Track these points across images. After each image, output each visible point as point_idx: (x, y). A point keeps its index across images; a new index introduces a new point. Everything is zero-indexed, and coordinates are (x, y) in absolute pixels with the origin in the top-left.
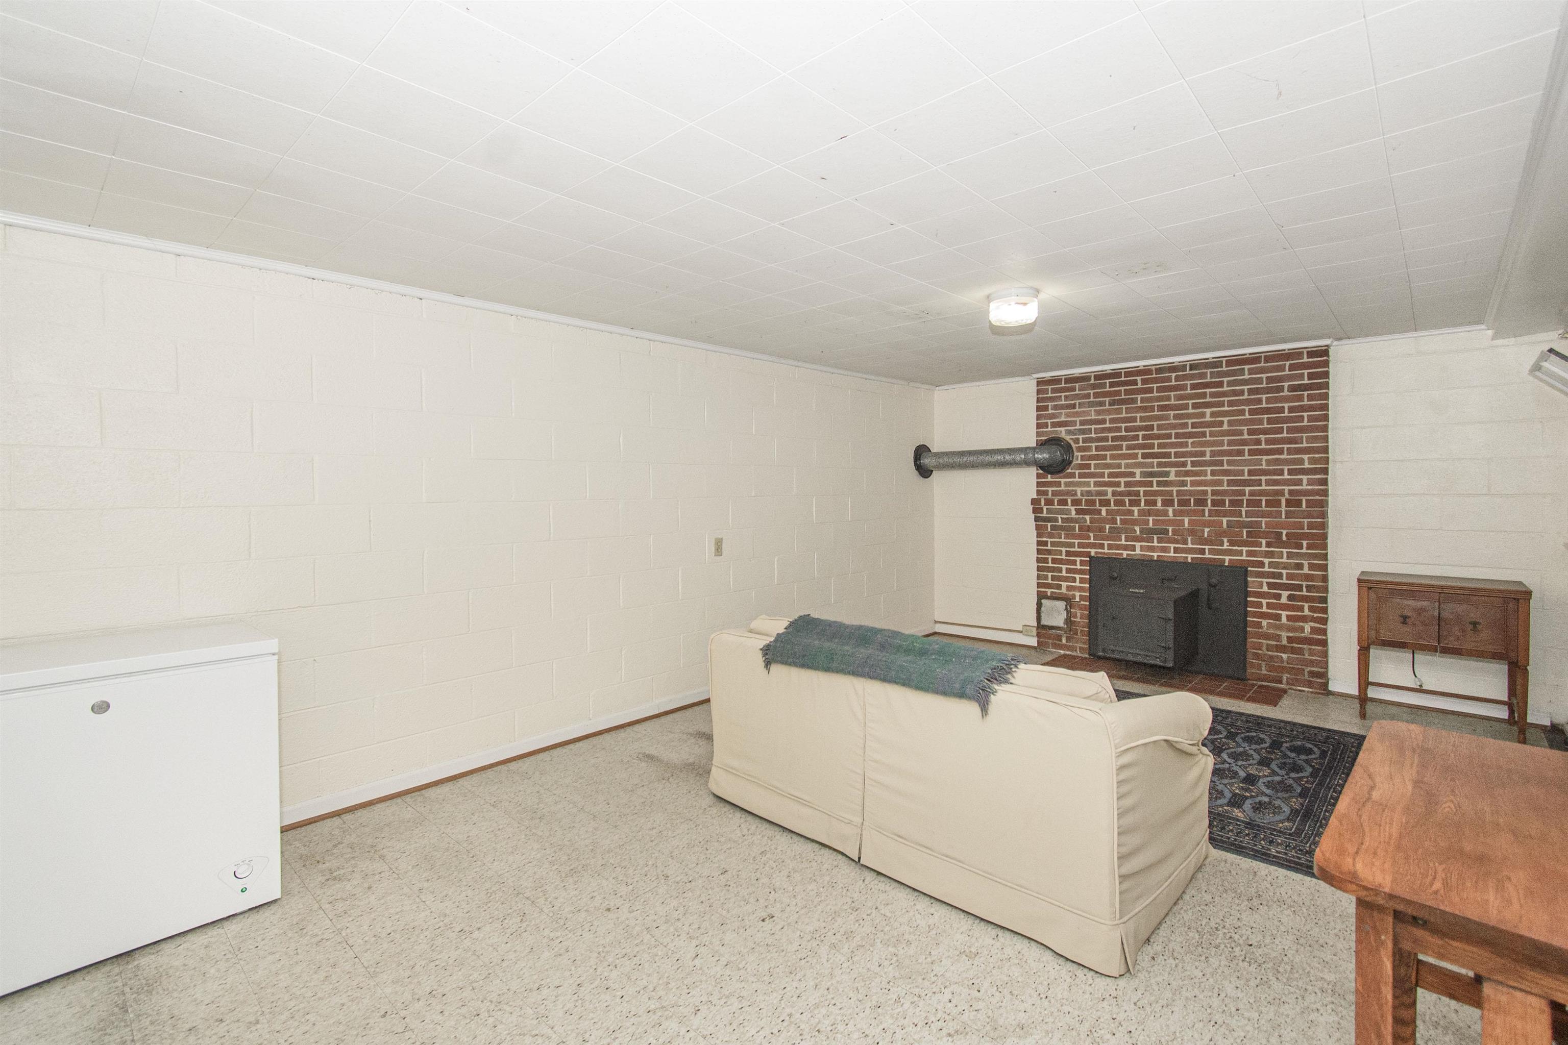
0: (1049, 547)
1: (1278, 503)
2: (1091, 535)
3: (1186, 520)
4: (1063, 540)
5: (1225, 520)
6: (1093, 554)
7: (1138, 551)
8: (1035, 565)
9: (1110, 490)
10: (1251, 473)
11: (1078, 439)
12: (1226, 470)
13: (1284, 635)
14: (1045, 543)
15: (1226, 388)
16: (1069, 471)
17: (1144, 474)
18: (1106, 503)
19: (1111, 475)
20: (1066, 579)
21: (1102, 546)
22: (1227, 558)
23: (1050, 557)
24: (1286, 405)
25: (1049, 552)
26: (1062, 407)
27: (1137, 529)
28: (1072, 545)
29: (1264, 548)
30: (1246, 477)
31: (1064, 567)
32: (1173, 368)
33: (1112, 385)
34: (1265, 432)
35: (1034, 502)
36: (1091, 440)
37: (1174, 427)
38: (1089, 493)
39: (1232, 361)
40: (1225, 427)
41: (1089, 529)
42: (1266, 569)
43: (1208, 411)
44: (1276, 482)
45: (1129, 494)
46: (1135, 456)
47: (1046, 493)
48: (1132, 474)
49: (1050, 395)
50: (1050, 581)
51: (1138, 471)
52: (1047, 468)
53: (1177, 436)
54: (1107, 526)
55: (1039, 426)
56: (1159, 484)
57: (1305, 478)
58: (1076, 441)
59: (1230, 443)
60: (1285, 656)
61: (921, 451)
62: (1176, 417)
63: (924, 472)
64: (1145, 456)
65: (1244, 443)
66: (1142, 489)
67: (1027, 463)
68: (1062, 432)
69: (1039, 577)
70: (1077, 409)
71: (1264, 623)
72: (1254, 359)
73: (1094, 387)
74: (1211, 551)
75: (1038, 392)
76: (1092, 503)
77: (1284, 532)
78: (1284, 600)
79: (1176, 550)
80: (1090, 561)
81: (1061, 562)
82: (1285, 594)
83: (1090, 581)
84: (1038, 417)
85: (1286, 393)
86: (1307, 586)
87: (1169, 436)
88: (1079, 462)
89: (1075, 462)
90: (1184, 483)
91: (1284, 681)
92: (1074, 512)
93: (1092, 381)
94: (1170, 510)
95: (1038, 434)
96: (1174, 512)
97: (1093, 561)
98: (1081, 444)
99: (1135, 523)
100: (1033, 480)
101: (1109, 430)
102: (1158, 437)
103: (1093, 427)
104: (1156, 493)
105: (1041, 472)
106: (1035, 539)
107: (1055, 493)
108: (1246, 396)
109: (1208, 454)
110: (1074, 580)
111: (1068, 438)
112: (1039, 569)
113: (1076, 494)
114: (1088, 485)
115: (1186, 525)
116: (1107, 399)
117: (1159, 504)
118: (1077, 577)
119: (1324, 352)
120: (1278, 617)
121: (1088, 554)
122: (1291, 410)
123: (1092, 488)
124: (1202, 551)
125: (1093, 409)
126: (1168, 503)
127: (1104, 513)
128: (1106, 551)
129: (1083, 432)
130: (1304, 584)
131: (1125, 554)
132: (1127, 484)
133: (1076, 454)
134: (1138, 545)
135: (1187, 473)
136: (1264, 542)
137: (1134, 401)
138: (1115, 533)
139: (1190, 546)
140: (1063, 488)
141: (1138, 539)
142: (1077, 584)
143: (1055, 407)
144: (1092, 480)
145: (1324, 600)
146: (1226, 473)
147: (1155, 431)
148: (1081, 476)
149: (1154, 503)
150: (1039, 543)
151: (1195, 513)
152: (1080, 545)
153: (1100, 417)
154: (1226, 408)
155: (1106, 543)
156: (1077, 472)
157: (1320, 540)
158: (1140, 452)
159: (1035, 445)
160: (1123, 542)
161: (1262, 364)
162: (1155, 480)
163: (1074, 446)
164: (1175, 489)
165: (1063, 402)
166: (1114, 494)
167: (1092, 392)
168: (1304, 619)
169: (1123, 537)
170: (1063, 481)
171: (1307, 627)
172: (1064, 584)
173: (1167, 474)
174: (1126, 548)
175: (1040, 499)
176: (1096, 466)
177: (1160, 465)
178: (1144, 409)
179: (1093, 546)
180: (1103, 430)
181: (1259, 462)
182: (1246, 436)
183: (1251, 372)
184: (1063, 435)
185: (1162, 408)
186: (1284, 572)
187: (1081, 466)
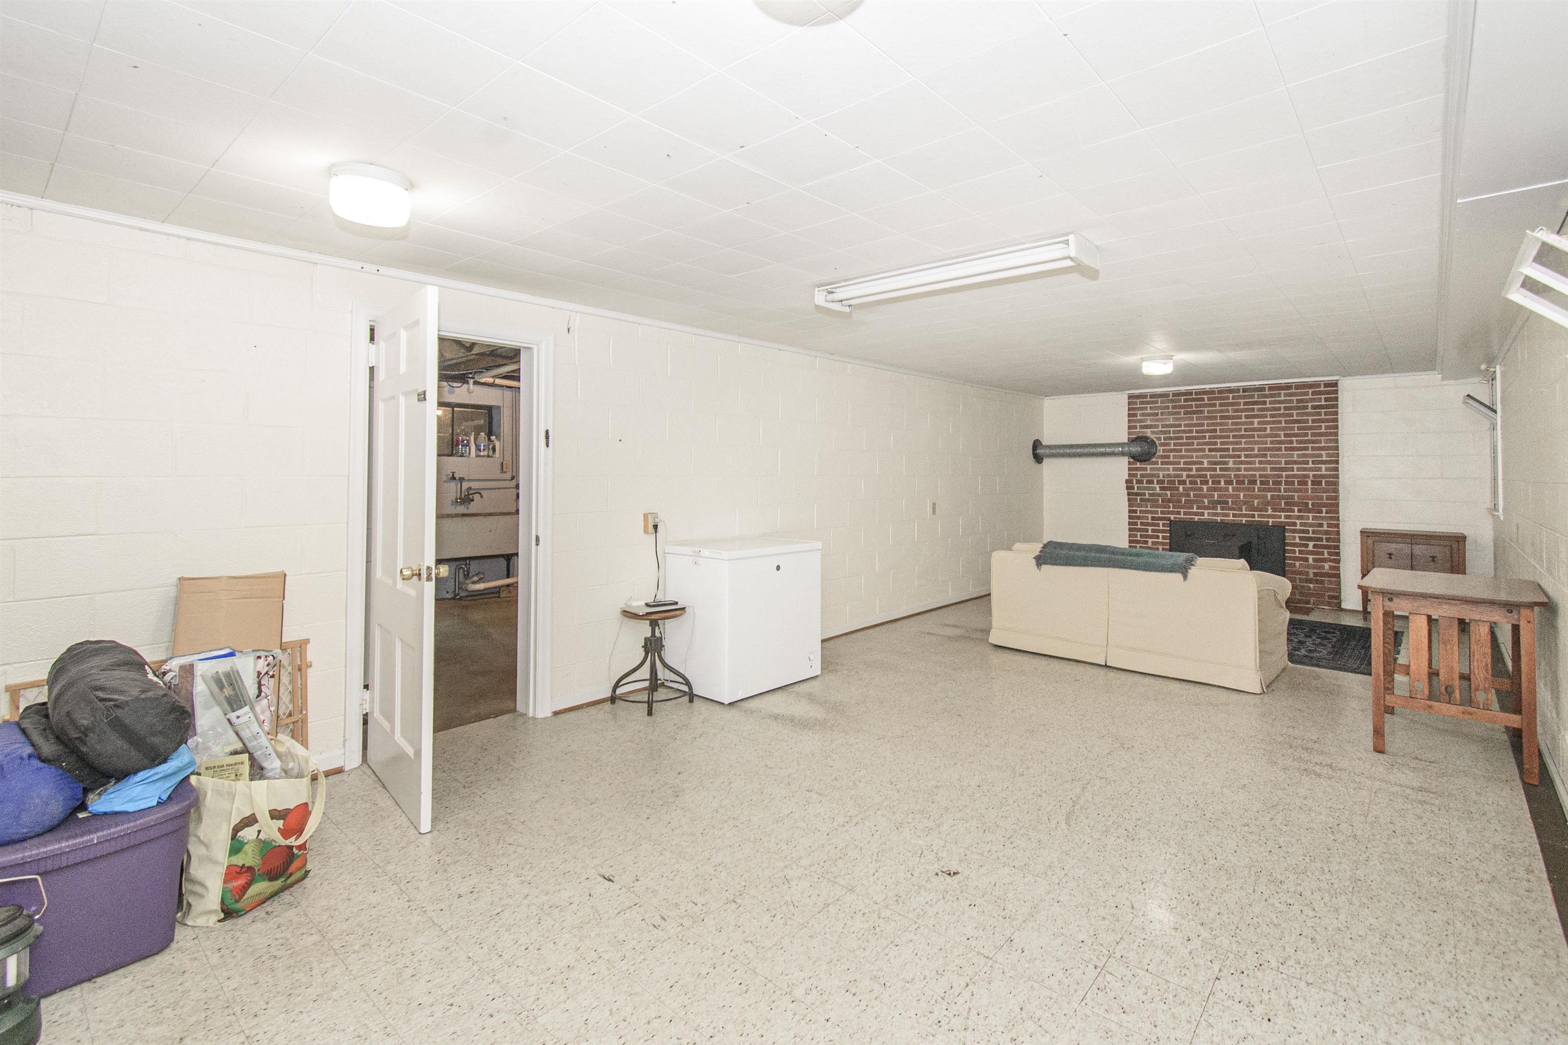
0: (1138, 514)
1: (1306, 483)
2: (1171, 505)
3: (1242, 495)
4: (1149, 509)
5: (1269, 494)
6: (1172, 519)
7: (1206, 516)
8: (1127, 527)
9: (1185, 473)
10: (1286, 463)
11: (1160, 438)
12: (1269, 461)
13: (1311, 571)
14: (1135, 512)
15: (1268, 406)
16: (1154, 460)
17: (1209, 463)
18: (1183, 482)
19: (1185, 463)
20: (1152, 537)
21: (1179, 513)
22: (1271, 520)
23: (1139, 521)
24: (1310, 418)
25: (1138, 518)
26: (1149, 415)
27: (1206, 501)
28: (1156, 512)
29: (1296, 513)
30: (1283, 465)
31: (1150, 528)
32: (1231, 391)
33: (1186, 400)
34: (1296, 435)
35: (1127, 481)
36: (1170, 438)
37: (1232, 431)
38: (1169, 476)
39: (1271, 388)
40: (1268, 432)
41: (1169, 501)
42: (1298, 527)
43: (1256, 420)
44: (1305, 469)
45: (1199, 476)
46: (1203, 450)
47: (1135, 475)
48: (1202, 463)
49: (1138, 406)
50: (1139, 538)
51: (1205, 461)
52: (1136, 458)
53: (1234, 437)
54: (1183, 499)
55: (1129, 428)
56: (1221, 469)
57: (1323, 466)
58: (1159, 439)
59: (1272, 442)
60: (1311, 586)
61: (1037, 444)
62: (1233, 424)
63: (1038, 459)
64: (1210, 450)
65: (1281, 442)
66: (1208, 473)
67: (1123, 454)
68: (1148, 432)
69: (1130, 536)
70: (1160, 417)
71: (1297, 564)
72: (1288, 387)
73: (1172, 401)
74: (1259, 516)
75: (1129, 404)
76: (1173, 482)
77: (1310, 502)
78: (1311, 548)
79: (1234, 515)
80: (1170, 523)
81: (1148, 524)
82: (1311, 544)
83: (1170, 538)
84: (1129, 421)
85: (1310, 410)
86: (1326, 539)
87: (1228, 437)
88: (1161, 453)
89: (1158, 454)
90: (1239, 470)
91: (1312, 603)
92: (1158, 489)
93: (1171, 397)
94: (1230, 487)
95: (1129, 434)
96: (1234, 489)
97: (1172, 523)
98: (1163, 441)
99: (1205, 496)
100: (1126, 466)
101: (1184, 432)
102: (1221, 437)
103: (1172, 429)
104: (1218, 476)
105: (1131, 460)
106: (1127, 509)
107: (1142, 476)
108: (1282, 411)
109: (1256, 450)
110: (1158, 537)
111: (1152, 437)
112: (1130, 530)
113: (1159, 477)
114: (1168, 469)
115: (1242, 498)
116: (1182, 410)
117: (1222, 483)
118: (1160, 535)
119: (1335, 384)
120: (1306, 560)
121: (1169, 519)
122: (1313, 421)
123: (1171, 472)
124: (1253, 516)
125: (1172, 417)
126: (1229, 482)
127: (1181, 489)
128: (1182, 516)
129: (1165, 432)
130: (1324, 537)
131: (1196, 518)
132: (1197, 470)
133: (1159, 448)
134: (1206, 512)
135: (1242, 463)
136: (1296, 509)
137: (1202, 412)
138: (1189, 504)
139: (1244, 512)
140: (1149, 472)
141: (1207, 508)
142: (1160, 540)
143: (1142, 415)
144: (1171, 467)
145: (1338, 547)
146: (1269, 462)
147: (1218, 433)
148: (1162, 463)
149: (1219, 482)
150: (1130, 511)
151: (1248, 489)
152: (1162, 512)
153: (1177, 423)
154: (1268, 419)
155: (1182, 510)
156: (1160, 461)
157: (1334, 507)
158: (1207, 447)
159: (1126, 441)
160: (1195, 510)
161: (1293, 391)
162: (1218, 467)
163: (1157, 442)
164: (1233, 473)
165: (1149, 411)
166: (1188, 476)
167: (1170, 405)
168: (1324, 560)
169: (1195, 507)
170: (1149, 467)
171: (1327, 566)
172: (1150, 541)
173: (1226, 463)
174: (1196, 514)
175: (1132, 480)
176: (1175, 457)
177: (1221, 457)
178: (1209, 418)
179: (1172, 513)
180: (1179, 432)
181: (1292, 456)
182: (1283, 438)
183: (1286, 395)
184: (1149, 434)
185: (1222, 417)
186: (1310, 529)
187: (1162, 457)
